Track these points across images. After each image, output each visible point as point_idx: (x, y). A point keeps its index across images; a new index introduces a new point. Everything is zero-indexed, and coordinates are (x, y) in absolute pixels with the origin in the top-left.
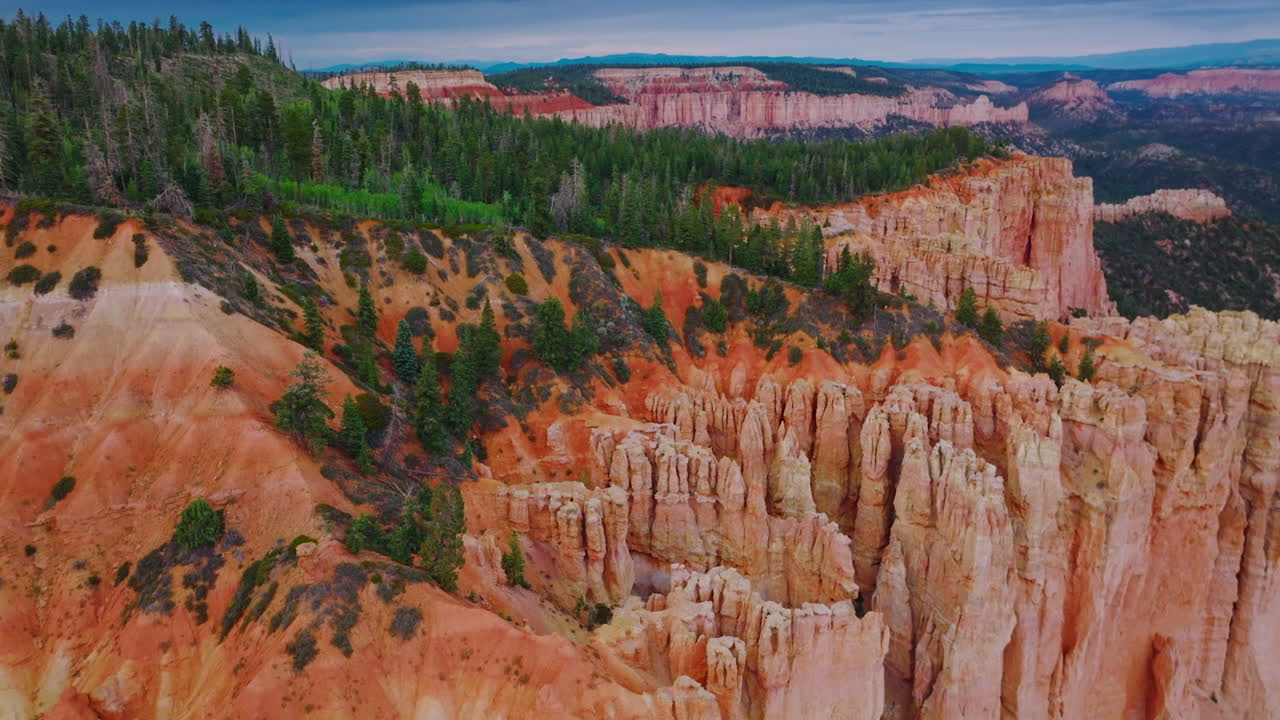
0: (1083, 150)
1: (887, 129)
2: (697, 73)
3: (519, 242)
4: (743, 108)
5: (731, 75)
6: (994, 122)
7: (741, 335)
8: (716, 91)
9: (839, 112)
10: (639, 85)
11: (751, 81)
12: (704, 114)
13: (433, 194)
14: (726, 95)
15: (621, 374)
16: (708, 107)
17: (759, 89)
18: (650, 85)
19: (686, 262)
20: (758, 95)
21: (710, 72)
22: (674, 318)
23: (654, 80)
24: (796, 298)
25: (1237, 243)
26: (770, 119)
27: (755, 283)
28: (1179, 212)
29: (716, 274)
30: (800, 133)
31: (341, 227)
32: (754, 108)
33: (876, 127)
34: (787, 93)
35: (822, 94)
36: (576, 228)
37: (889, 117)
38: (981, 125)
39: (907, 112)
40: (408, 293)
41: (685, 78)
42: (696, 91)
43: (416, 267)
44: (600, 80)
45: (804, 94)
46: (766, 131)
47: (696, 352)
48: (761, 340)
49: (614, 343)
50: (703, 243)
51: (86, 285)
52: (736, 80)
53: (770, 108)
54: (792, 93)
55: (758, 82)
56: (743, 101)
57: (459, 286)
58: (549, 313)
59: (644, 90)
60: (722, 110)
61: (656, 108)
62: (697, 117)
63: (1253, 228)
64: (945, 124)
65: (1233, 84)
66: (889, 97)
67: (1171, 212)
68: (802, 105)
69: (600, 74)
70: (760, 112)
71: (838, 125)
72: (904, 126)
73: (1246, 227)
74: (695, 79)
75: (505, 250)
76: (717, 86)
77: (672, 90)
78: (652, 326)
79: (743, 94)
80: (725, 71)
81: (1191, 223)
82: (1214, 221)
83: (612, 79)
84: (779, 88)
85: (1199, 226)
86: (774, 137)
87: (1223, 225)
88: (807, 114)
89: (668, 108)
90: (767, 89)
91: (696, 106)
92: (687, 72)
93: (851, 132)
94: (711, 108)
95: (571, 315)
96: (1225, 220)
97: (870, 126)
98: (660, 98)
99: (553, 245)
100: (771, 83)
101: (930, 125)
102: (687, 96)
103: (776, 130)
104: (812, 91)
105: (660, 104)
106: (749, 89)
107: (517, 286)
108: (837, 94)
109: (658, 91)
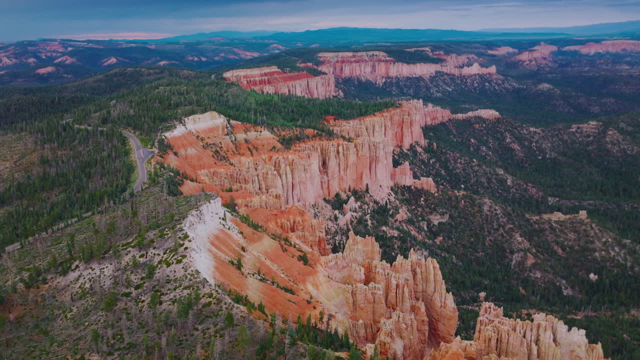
0: (517, 85)
1: (435, 77)
2: (359, 54)
3: (294, 128)
4: (377, 69)
5: (373, 55)
6: (481, 73)
7: (317, 138)
8: (366, 61)
9: (415, 70)
10: (336, 59)
11: (381, 57)
12: (361, 71)
13: (285, 123)
14: (370, 63)
15: (304, 141)
16: (363, 69)
17: (383, 61)
18: (340, 59)
19: (312, 130)
20: (383, 64)
21: (364, 53)
22: (310, 136)
23: (342, 57)
24: (324, 134)
25: (500, 125)
26: (387, 73)
27: (320, 133)
28: (485, 116)
29: (316, 131)
30: (399, 79)
31: (277, 127)
32: (381, 69)
33: (430, 76)
34: (394, 63)
35: (408, 63)
36: (300, 126)
37: (437, 72)
38: (475, 75)
39: (445, 70)
40: (283, 133)
41: (354, 56)
42: (358, 62)
43: (284, 131)
44: (320, 57)
45: (401, 64)
46: (386, 78)
47: (312, 140)
48: (320, 139)
49: (304, 139)
50: (314, 128)
51: (261, 132)
52: (375, 57)
53: (387, 69)
54: (396, 63)
55: (383, 58)
56: (377, 65)
57: (288, 132)
58: (297, 135)
59: (337, 62)
60: (368, 69)
61: (342, 69)
62: (358, 72)
63: (507, 121)
64: (461, 74)
65: (623, 47)
66: (437, 64)
67: (482, 116)
68: (400, 68)
69: (320, 55)
70: (383, 70)
71: (414, 76)
72: (442, 76)
73: (505, 121)
74: (358, 56)
75: (293, 129)
76: (367, 60)
77: (348, 61)
78: (308, 137)
79: (377, 63)
80: (371, 53)
81: (488, 120)
82: (495, 119)
83: (324, 57)
84: (391, 61)
85: (490, 121)
86: (388, 80)
87: (498, 120)
88: (402, 72)
89: (346, 69)
90: (387, 61)
91: (358, 68)
92: (355, 54)
93: (420, 79)
94: (364, 69)
95: (299, 136)
96: (499, 119)
97: (428, 77)
98: (344, 64)
99: (298, 129)
100: (388, 58)
101: (454, 75)
102: (354, 64)
103: (389, 78)
104: (404, 62)
105: (344, 67)
106: (380, 61)
107: (294, 133)
108: (414, 63)
109: (343, 62)
